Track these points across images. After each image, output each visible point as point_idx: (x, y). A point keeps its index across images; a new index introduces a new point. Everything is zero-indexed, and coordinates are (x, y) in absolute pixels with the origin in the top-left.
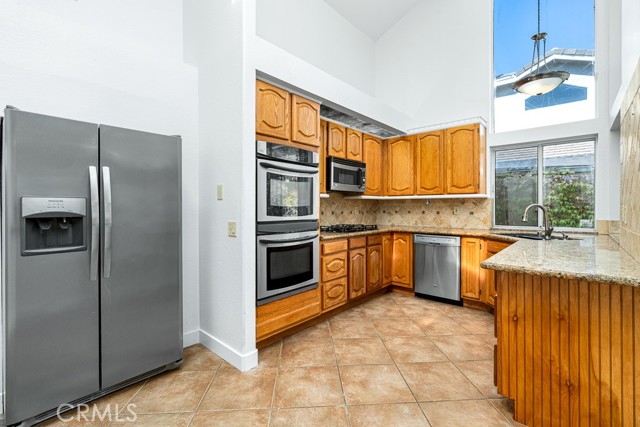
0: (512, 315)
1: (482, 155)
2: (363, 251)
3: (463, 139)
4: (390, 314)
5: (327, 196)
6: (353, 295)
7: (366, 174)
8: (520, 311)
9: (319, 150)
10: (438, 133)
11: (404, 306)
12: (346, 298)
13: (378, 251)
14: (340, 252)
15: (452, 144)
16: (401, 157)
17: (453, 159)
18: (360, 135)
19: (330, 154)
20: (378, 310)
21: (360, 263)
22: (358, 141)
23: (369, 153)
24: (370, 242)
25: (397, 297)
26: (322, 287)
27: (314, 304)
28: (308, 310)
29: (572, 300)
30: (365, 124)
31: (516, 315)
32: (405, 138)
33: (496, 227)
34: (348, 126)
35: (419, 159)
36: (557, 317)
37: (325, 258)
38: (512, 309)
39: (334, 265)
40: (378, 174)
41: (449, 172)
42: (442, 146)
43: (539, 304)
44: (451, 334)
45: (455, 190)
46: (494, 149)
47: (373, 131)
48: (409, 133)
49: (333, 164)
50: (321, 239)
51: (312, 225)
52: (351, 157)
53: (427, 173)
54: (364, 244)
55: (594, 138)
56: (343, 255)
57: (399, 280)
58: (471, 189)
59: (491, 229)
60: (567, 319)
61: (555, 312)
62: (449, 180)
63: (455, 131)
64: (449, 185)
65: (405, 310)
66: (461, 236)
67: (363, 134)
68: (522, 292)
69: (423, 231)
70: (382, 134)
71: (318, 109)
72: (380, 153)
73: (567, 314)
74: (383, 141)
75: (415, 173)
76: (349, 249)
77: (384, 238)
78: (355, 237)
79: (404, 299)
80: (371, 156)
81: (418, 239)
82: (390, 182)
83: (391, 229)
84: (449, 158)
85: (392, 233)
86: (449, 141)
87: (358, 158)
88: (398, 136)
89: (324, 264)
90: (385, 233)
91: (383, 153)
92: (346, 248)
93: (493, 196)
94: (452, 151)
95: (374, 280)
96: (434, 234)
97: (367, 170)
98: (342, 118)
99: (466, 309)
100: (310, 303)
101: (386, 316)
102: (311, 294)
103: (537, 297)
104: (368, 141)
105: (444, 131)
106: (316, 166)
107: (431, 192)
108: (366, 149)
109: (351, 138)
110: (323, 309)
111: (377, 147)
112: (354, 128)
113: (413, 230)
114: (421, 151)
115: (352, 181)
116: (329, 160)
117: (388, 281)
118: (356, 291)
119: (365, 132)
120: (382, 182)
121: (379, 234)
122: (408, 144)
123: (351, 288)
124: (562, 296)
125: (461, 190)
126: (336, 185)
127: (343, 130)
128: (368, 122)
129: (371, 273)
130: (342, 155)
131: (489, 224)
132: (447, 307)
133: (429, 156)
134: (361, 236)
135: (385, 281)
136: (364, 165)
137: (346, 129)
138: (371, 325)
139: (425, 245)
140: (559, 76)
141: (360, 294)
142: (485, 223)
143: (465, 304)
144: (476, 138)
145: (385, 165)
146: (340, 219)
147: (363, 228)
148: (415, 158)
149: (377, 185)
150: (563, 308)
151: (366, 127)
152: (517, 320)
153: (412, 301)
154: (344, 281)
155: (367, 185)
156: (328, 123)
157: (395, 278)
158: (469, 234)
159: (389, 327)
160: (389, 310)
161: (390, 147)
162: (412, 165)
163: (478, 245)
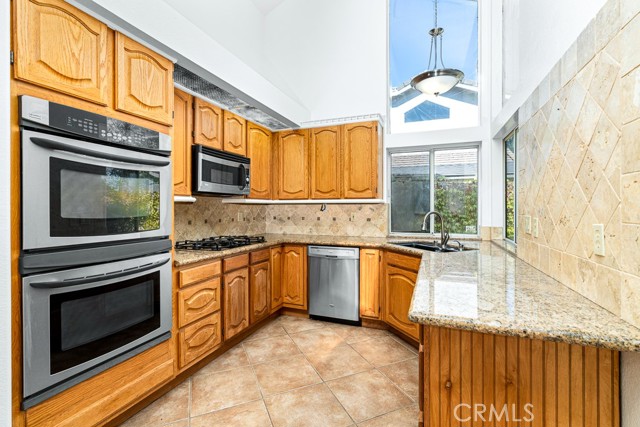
0: (444, 380)
1: (379, 157)
2: (245, 273)
3: (361, 137)
4: (280, 351)
5: (193, 199)
6: (230, 334)
7: (251, 173)
8: (455, 374)
9: (171, 131)
10: (335, 129)
11: (297, 335)
12: (219, 341)
13: (265, 269)
14: (208, 279)
15: (350, 142)
16: (294, 154)
17: (350, 158)
18: (243, 122)
19: (198, 141)
20: (264, 347)
21: (239, 287)
22: (240, 131)
23: (255, 146)
24: (255, 259)
25: (289, 323)
26: (178, 335)
27: (163, 366)
28: (151, 378)
29: (522, 356)
30: (248, 108)
31: (449, 380)
32: (298, 132)
33: (392, 234)
34: (226, 108)
35: (314, 157)
36: (504, 381)
37: (182, 293)
38: (445, 372)
39: (199, 299)
40: (266, 173)
41: (346, 174)
42: (339, 144)
43: (480, 362)
44: (351, 372)
45: (353, 194)
46: (390, 151)
47: (260, 118)
48: (302, 127)
49: (201, 156)
50: (175, 265)
51: (161, 245)
52: (229, 149)
53: (323, 174)
54: (246, 262)
55: (478, 145)
56: (216, 283)
57: (292, 301)
58: (369, 193)
59: (388, 237)
60: (515, 383)
61: (500, 375)
62: (346, 183)
63: (353, 128)
64: (346, 189)
65: (297, 341)
66: (360, 248)
67: (247, 121)
68: (458, 346)
69: (319, 242)
70: (271, 125)
71: (171, 69)
72: (269, 148)
73: (515, 376)
74: (273, 134)
75: (310, 174)
76: (224, 273)
77: (273, 252)
78: (233, 255)
79: (297, 323)
80: (257, 150)
81: (313, 251)
82: (281, 184)
83: (281, 241)
84: (347, 158)
85: (283, 245)
86: (346, 140)
87: (241, 151)
88: (291, 129)
89: (182, 301)
90: (273, 247)
91: (273, 148)
92: (219, 272)
93: (389, 202)
94: (350, 151)
95: (259, 307)
96: (331, 246)
97: (253, 167)
98: (215, 94)
99: (364, 329)
100: (155, 365)
101: (274, 355)
102: (158, 351)
103: (478, 353)
104: (254, 131)
105: (341, 127)
106: (166, 154)
107: (327, 195)
108: (251, 141)
109: (230, 124)
110: (179, 368)
111: (266, 141)
112: (234, 111)
113: (308, 241)
114: (317, 149)
115: (231, 180)
116: (195, 150)
117: (279, 303)
118: (234, 327)
119: (250, 119)
120: (272, 182)
121: (267, 248)
122: (302, 138)
123: (227, 326)
124: (510, 350)
125: (359, 195)
126: (207, 184)
127: (219, 112)
128: (253, 105)
129: (256, 299)
130: (216, 145)
131: (386, 231)
132: (345, 329)
133: (325, 155)
134: (241, 253)
135: (275, 304)
136: (248, 161)
137: (223, 111)
138: (252, 377)
139: (320, 258)
140: (455, 75)
141: (240, 329)
142: (381, 230)
143: (363, 324)
144: (374, 137)
145: (275, 161)
146: (218, 228)
147: (247, 241)
148: (309, 156)
149: (265, 187)
150: (510, 368)
151: (250, 112)
152: (451, 388)
153: (307, 326)
154: (216, 319)
155: (252, 185)
156: (194, 98)
157: (287, 299)
158: (368, 244)
159: (277, 375)
160: (279, 345)
161: (281, 140)
162: (306, 164)
163: (377, 257)
